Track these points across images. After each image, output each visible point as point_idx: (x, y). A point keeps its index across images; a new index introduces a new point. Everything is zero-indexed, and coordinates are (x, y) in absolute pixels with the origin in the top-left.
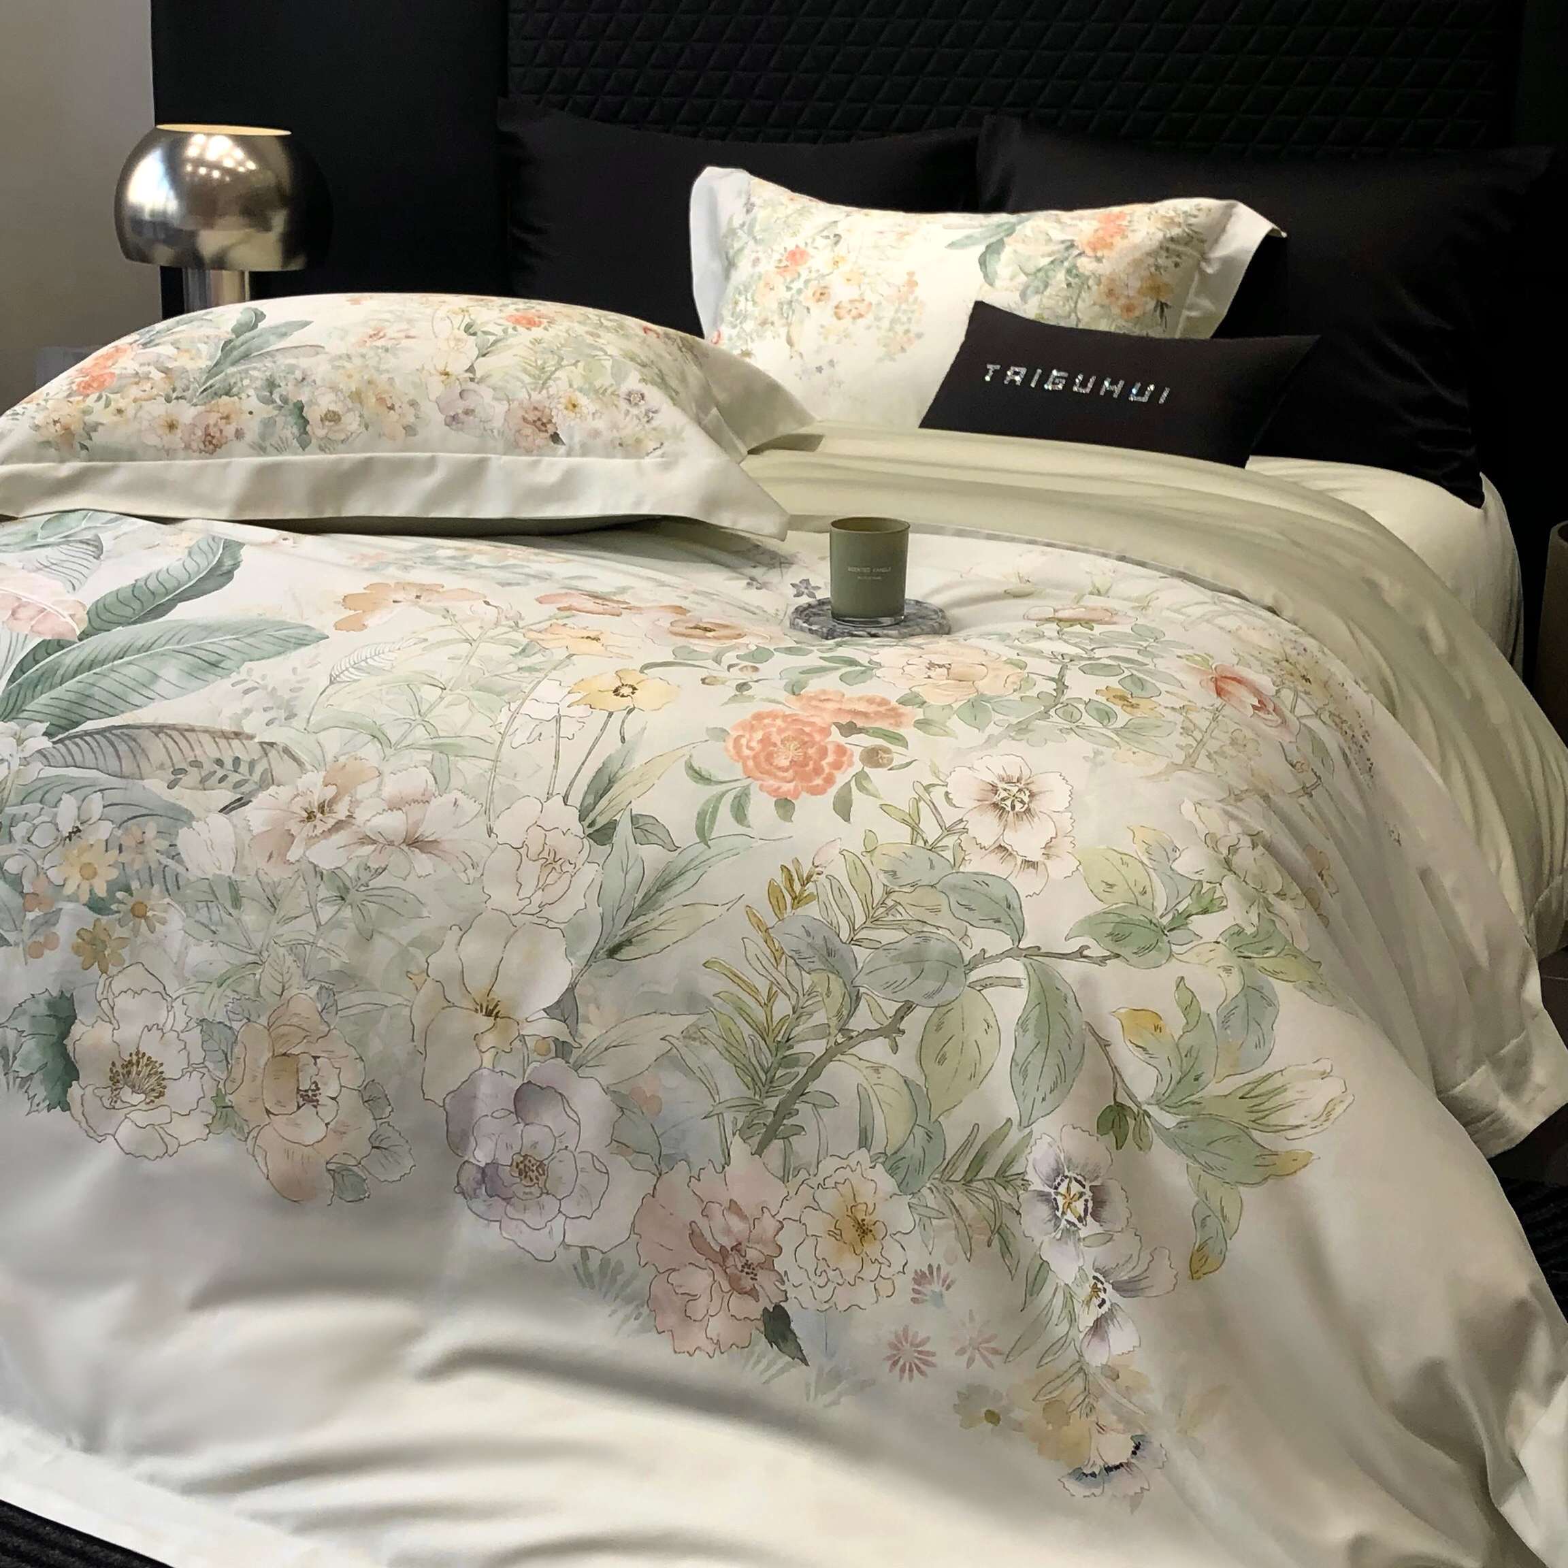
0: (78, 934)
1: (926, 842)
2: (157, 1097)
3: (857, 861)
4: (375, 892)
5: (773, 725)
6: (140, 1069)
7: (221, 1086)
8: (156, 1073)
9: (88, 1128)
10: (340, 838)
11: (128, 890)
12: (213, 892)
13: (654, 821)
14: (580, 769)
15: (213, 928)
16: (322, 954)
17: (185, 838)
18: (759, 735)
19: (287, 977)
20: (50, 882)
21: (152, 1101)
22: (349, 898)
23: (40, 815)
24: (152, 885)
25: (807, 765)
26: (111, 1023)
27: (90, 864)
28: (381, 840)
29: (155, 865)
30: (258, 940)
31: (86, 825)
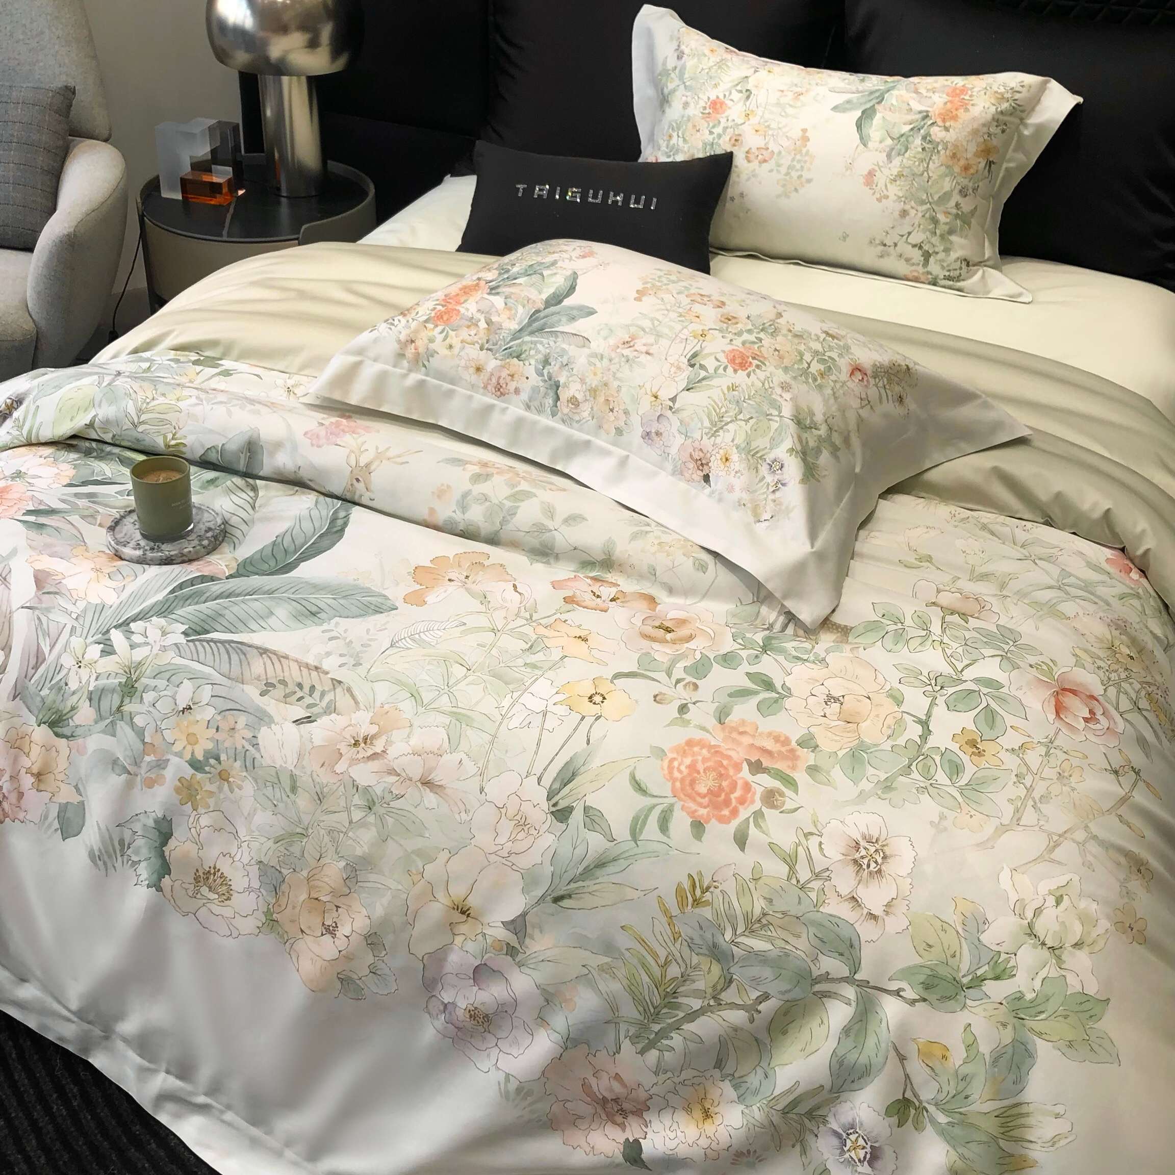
0: (180, 781)
1: (798, 881)
2: (226, 900)
3: (745, 886)
4: (393, 810)
5: (700, 754)
6: (215, 878)
7: (271, 906)
8: (226, 884)
9: (175, 905)
10: (374, 765)
11: (218, 759)
12: (279, 778)
13: (600, 814)
14: (553, 758)
15: (275, 802)
16: (351, 842)
17: (265, 735)
18: (688, 761)
19: (324, 850)
20: (164, 739)
21: (223, 901)
22: (374, 809)
23: (165, 690)
24: (236, 760)
25: (719, 796)
26: (197, 844)
27: (194, 734)
28: (404, 774)
29: (239, 747)
30: (306, 819)
31: (196, 706)
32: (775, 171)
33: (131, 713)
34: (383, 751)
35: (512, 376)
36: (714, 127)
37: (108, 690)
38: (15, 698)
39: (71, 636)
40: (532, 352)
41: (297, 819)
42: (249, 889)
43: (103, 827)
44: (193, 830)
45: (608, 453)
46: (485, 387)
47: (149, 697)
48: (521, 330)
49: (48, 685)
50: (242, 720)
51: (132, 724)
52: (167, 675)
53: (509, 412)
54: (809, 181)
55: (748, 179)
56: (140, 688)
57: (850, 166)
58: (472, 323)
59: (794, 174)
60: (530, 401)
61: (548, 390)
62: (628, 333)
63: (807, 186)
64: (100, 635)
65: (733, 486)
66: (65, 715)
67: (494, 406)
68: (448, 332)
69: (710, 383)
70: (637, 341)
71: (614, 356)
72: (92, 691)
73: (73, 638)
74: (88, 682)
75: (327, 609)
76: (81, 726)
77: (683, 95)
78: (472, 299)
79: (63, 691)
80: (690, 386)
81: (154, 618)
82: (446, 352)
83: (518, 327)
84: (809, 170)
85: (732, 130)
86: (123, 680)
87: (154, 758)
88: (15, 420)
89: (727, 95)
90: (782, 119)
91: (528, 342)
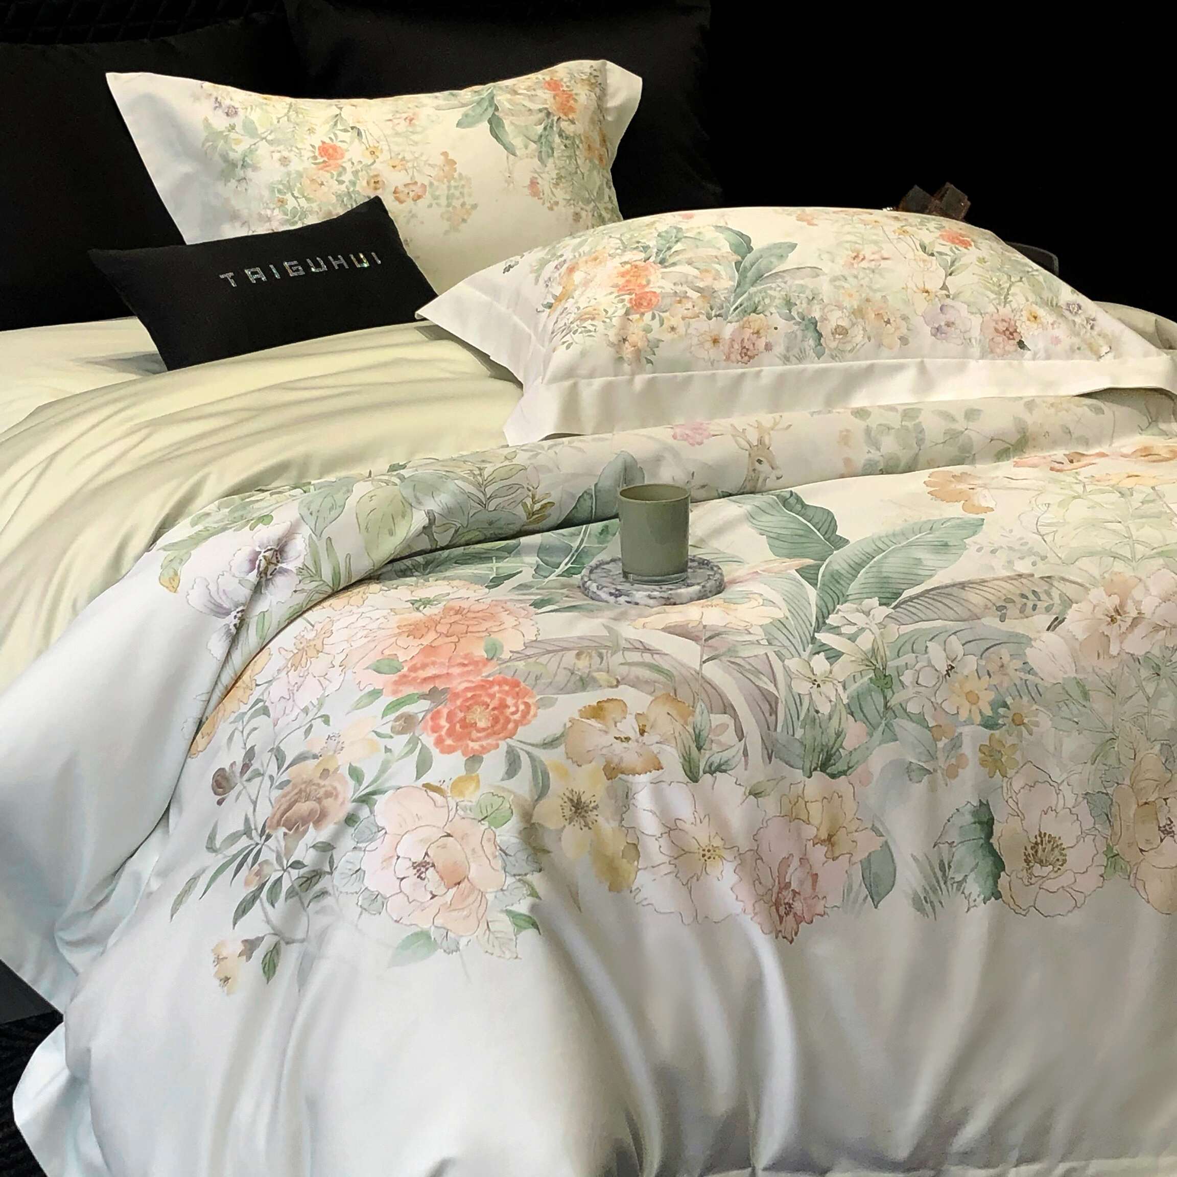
0: (980, 751)
2: (1062, 865)
6: (1044, 846)
7: (1109, 841)
8: (1057, 846)
9: (1015, 907)
10: (1140, 630)
11: (1005, 705)
12: (1067, 692)
15: (1076, 720)
16: (1157, 719)
17: (1033, 655)
19: (1135, 744)
20: (947, 713)
21: (1059, 869)
22: (1161, 673)
23: (917, 662)
24: (1021, 696)
26: (1018, 816)
27: (971, 691)
28: (1167, 625)
29: (1018, 682)
30: (1109, 721)
31: (956, 662)
33: (901, 705)
34: (1139, 613)
35: (758, 332)
36: (340, 175)
37: (864, 693)
38: (770, 758)
39: (783, 661)
40: (767, 301)
41: (1101, 725)
42: (1083, 834)
43: (920, 857)
44: (1010, 801)
45: (900, 368)
46: (728, 358)
47: (907, 677)
48: (739, 285)
49: (798, 724)
50: (1005, 652)
51: (909, 716)
52: (908, 647)
53: (763, 374)
54: (475, 206)
55: (408, 222)
56: (894, 674)
57: (509, 180)
58: (681, 298)
59: (457, 203)
60: (788, 351)
61: (806, 332)
62: (847, 249)
63: (474, 212)
64: (810, 646)
65: (1057, 338)
66: (832, 748)
67: (743, 374)
68: (659, 315)
69: (961, 263)
70: (863, 253)
71: (855, 272)
72: (848, 704)
73: (787, 662)
74: (838, 694)
75: (945, 540)
76: (855, 749)
77: (273, 152)
78: (652, 278)
79: (818, 721)
80: (949, 272)
81: (838, 607)
82: (671, 336)
83: (732, 283)
84: (470, 195)
85: (364, 172)
86: (872, 675)
87: (947, 741)
88: (300, 571)
89: (333, 137)
90: (413, 149)
91: (756, 293)
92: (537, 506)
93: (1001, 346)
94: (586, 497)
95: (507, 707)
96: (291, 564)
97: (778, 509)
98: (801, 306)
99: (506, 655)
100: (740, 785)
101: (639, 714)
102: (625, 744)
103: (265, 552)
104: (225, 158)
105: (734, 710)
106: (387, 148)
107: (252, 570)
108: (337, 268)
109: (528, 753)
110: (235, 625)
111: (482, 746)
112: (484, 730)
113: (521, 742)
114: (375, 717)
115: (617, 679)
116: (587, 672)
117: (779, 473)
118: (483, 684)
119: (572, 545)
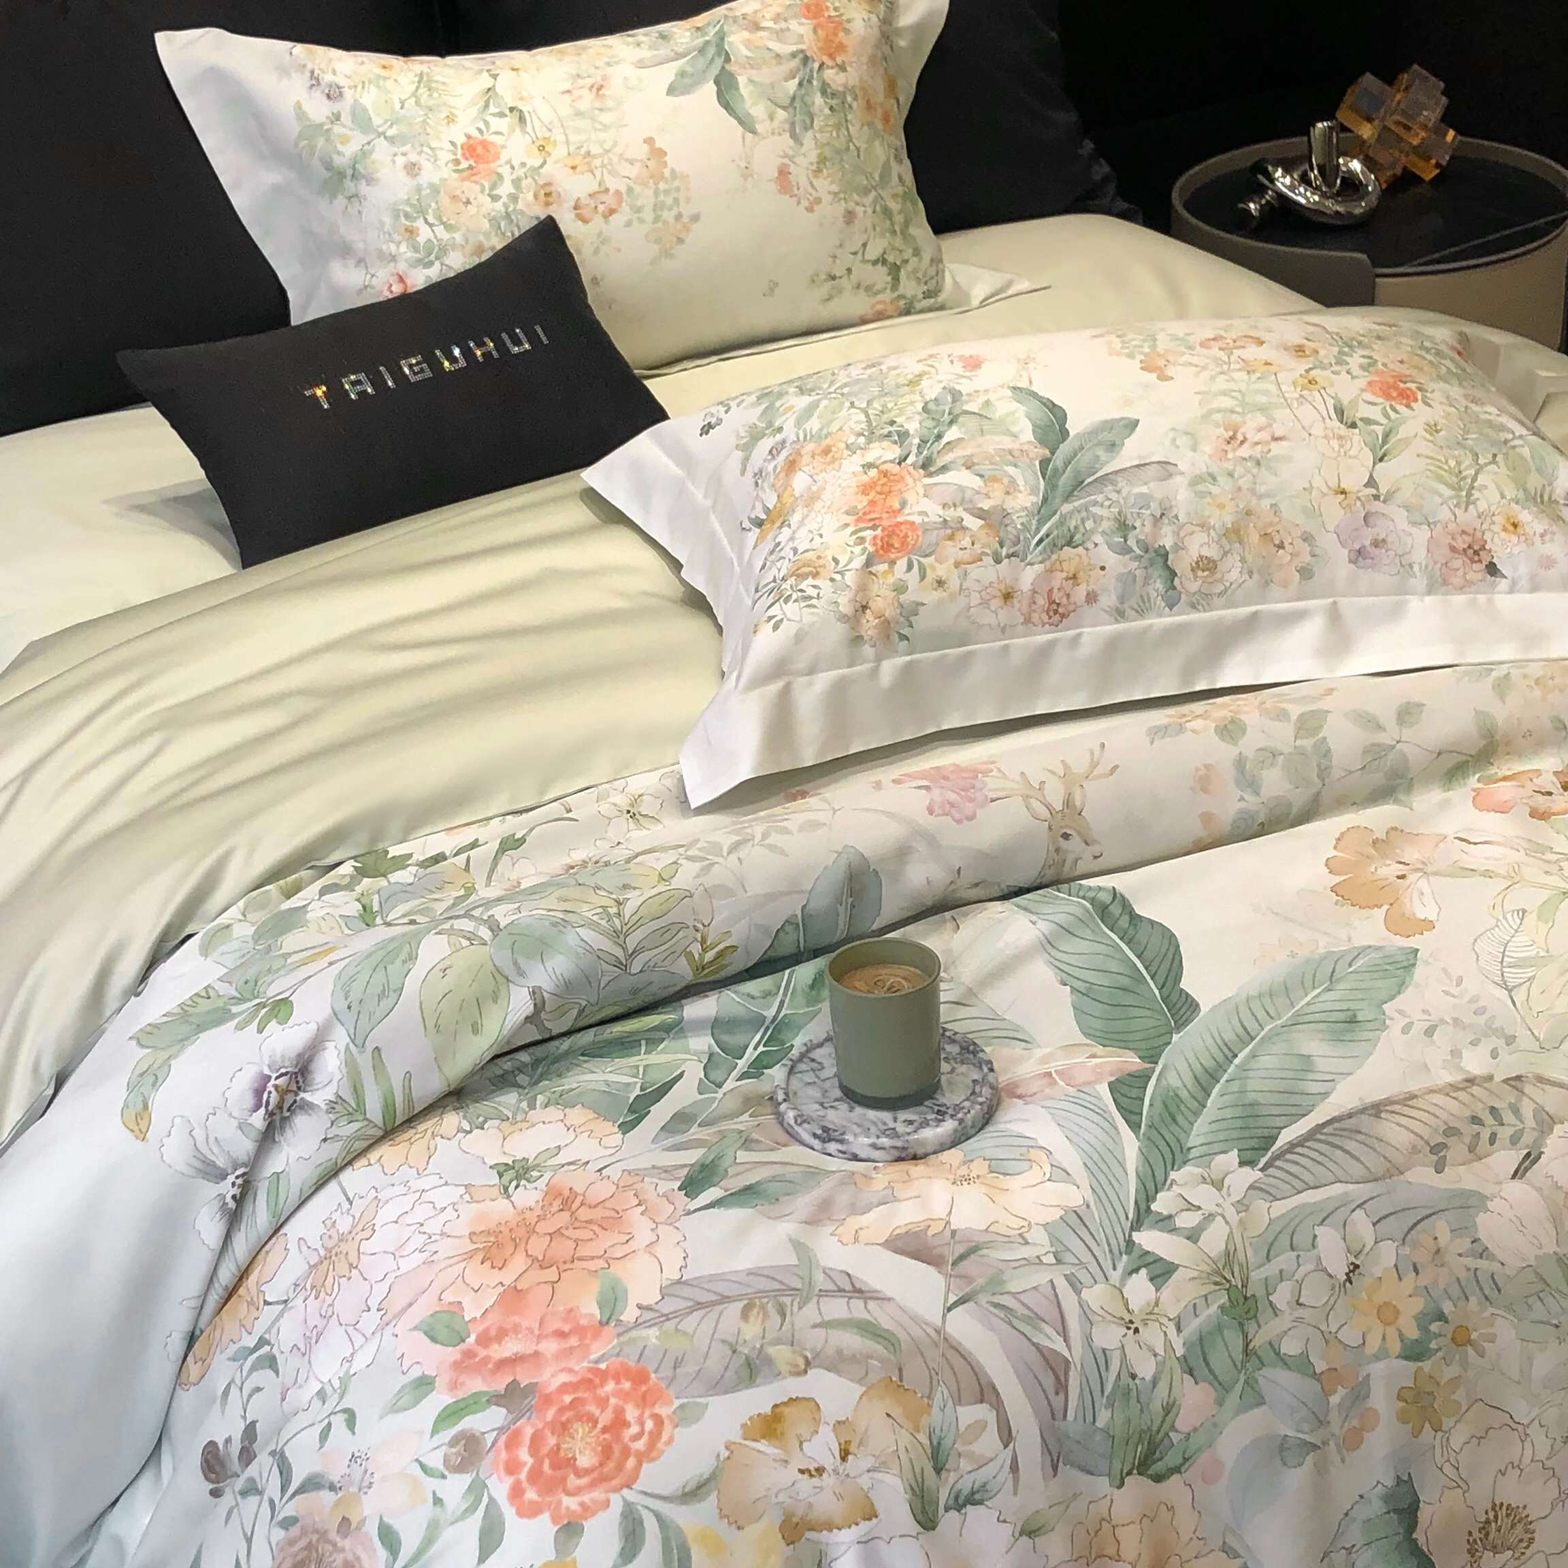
0: (1399, 1398)
2: (1527, 1547)
6: (1499, 1523)
8: (1521, 1520)
11: (1441, 1317)
12: (1542, 1279)
15: (1556, 1321)
17: (1488, 1225)
20: (1345, 1346)
21: (1523, 1554)
23: (1299, 1265)
24: (1467, 1299)
26: (1459, 1487)
27: (1386, 1303)
29: (1463, 1275)
31: (1362, 1257)
32: (635, 223)
33: (1270, 1343)
35: (1074, 577)
36: (493, 187)
37: (1210, 1333)
38: (1055, 1468)
39: (1078, 1293)
40: (1089, 524)
42: (1562, 1496)
44: (1448, 1469)
45: (1299, 616)
46: (1028, 621)
47: (1282, 1296)
48: (1045, 500)
49: (1101, 1402)
50: (1441, 1227)
51: (1283, 1361)
52: (1285, 1240)
53: (1084, 639)
54: (695, 218)
55: (596, 251)
56: (1260, 1293)
57: (747, 172)
58: (953, 530)
59: (668, 215)
60: (1122, 603)
61: (1150, 571)
62: (1217, 426)
63: (696, 227)
64: (1125, 1257)
65: (1548, 557)
66: (1158, 1431)
67: (1052, 644)
68: (919, 562)
69: (1399, 437)
70: (1242, 430)
71: (1229, 466)
72: (1184, 1356)
73: (1085, 1294)
74: (1168, 1344)
75: (1353, 1006)
76: (1195, 1430)
77: (395, 155)
78: (910, 496)
79: (1134, 1393)
80: (1380, 454)
81: (1173, 1175)
82: (937, 595)
83: (1035, 499)
84: (688, 200)
85: (530, 180)
86: (1224, 1299)
87: (1345, 1391)
88: (332, 1106)
89: (483, 128)
90: (602, 135)
91: (1071, 513)
92: (709, 956)
93: (1461, 573)
94: (789, 928)
95: (626, 1424)
96: (318, 1096)
97: (1092, 925)
98: (1143, 529)
99: (630, 1314)
100: (1005, 1521)
101: (839, 1422)
102: (815, 1481)
103: (277, 1078)
104: (328, 166)
105: (998, 1394)
106: (561, 138)
107: (257, 1108)
108: (481, 360)
109: (658, 1516)
110: (234, 1197)
111: (582, 1505)
112: (587, 1472)
113: (645, 1493)
114: (421, 1433)
115: (806, 1358)
116: (758, 1346)
117: (1096, 849)
118: (590, 1376)
119: (765, 1013)
